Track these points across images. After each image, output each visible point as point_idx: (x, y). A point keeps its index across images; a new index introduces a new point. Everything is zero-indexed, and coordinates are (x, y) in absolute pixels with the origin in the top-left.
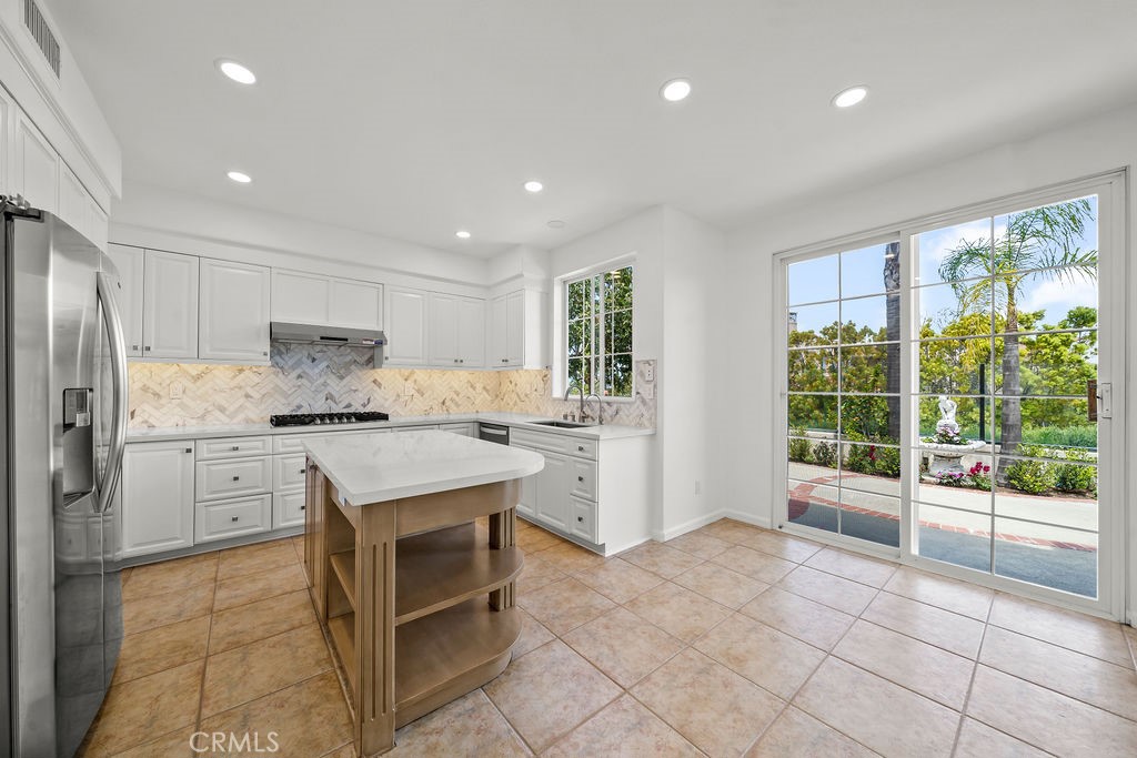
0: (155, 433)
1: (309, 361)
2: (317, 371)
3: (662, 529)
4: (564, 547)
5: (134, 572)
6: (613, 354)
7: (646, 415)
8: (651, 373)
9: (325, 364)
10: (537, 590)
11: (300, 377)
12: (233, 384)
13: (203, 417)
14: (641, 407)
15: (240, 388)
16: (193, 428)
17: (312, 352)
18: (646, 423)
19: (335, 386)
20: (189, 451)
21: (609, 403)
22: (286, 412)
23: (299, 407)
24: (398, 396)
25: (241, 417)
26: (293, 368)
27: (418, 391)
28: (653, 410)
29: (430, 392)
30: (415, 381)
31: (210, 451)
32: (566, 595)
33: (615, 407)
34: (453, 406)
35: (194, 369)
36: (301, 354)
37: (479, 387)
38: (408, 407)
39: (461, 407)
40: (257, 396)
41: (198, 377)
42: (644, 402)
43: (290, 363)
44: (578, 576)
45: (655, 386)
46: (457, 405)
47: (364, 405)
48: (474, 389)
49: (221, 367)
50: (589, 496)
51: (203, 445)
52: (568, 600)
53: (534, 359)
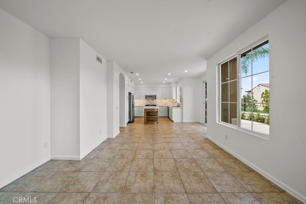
3: (183, 121)
7: (182, 106)
9: (151, 99)
11: (148, 101)
15: (143, 102)
16: (139, 106)
19: (152, 102)
20: (139, 108)
22: (147, 104)
25: (143, 105)
29: (163, 102)
30: (161, 101)
34: (166, 104)
35: (139, 100)
36: (148, 98)
37: (171, 102)
38: (160, 104)
39: (168, 105)
42: (182, 104)
45: (183, 102)
47: (155, 104)
49: (142, 100)
50: (172, 115)
53: (174, 98)
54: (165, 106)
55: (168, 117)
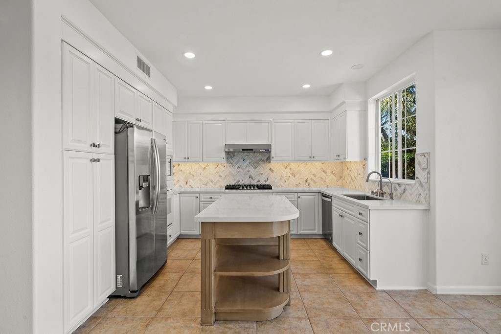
0: (193, 190)
1: (242, 161)
2: (245, 164)
3: (435, 284)
4: (353, 276)
5: (183, 240)
6: (406, 149)
7: (423, 195)
8: (426, 163)
9: (248, 161)
10: (316, 292)
11: (239, 167)
12: (215, 172)
13: (206, 185)
14: (419, 188)
15: (218, 173)
16: (203, 189)
17: (243, 156)
18: (423, 201)
19: (253, 172)
20: (197, 197)
21: (399, 185)
22: (233, 183)
23: (239, 181)
24: (282, 176)
25: (218, 185)
26: (236, 163)
27: (292, 174)
28: (427, 192)
29: (299, 175)
30: (291, 169)
31: (204, 198)
32: (331, 300)
33: (403, 187)
34: (312, 182)
35: (203, 165)
36: (238, 157)
37: (329, 172)
38: (287, 182)
39: (317, 184)
40: (223, 176)
41: (204, 169)
42: (421, 184)
43: (235, 161)
44: (348, 294)
45: (429, 173)
46: (315, 182)
47: (266, 181)
48: (325, 173)
49: (211, 164)
50: (365, 246)
51: (202, 195)
52: (330, 303)
53: (353, 155)
54: (306, 189)
55: (327, 237)
